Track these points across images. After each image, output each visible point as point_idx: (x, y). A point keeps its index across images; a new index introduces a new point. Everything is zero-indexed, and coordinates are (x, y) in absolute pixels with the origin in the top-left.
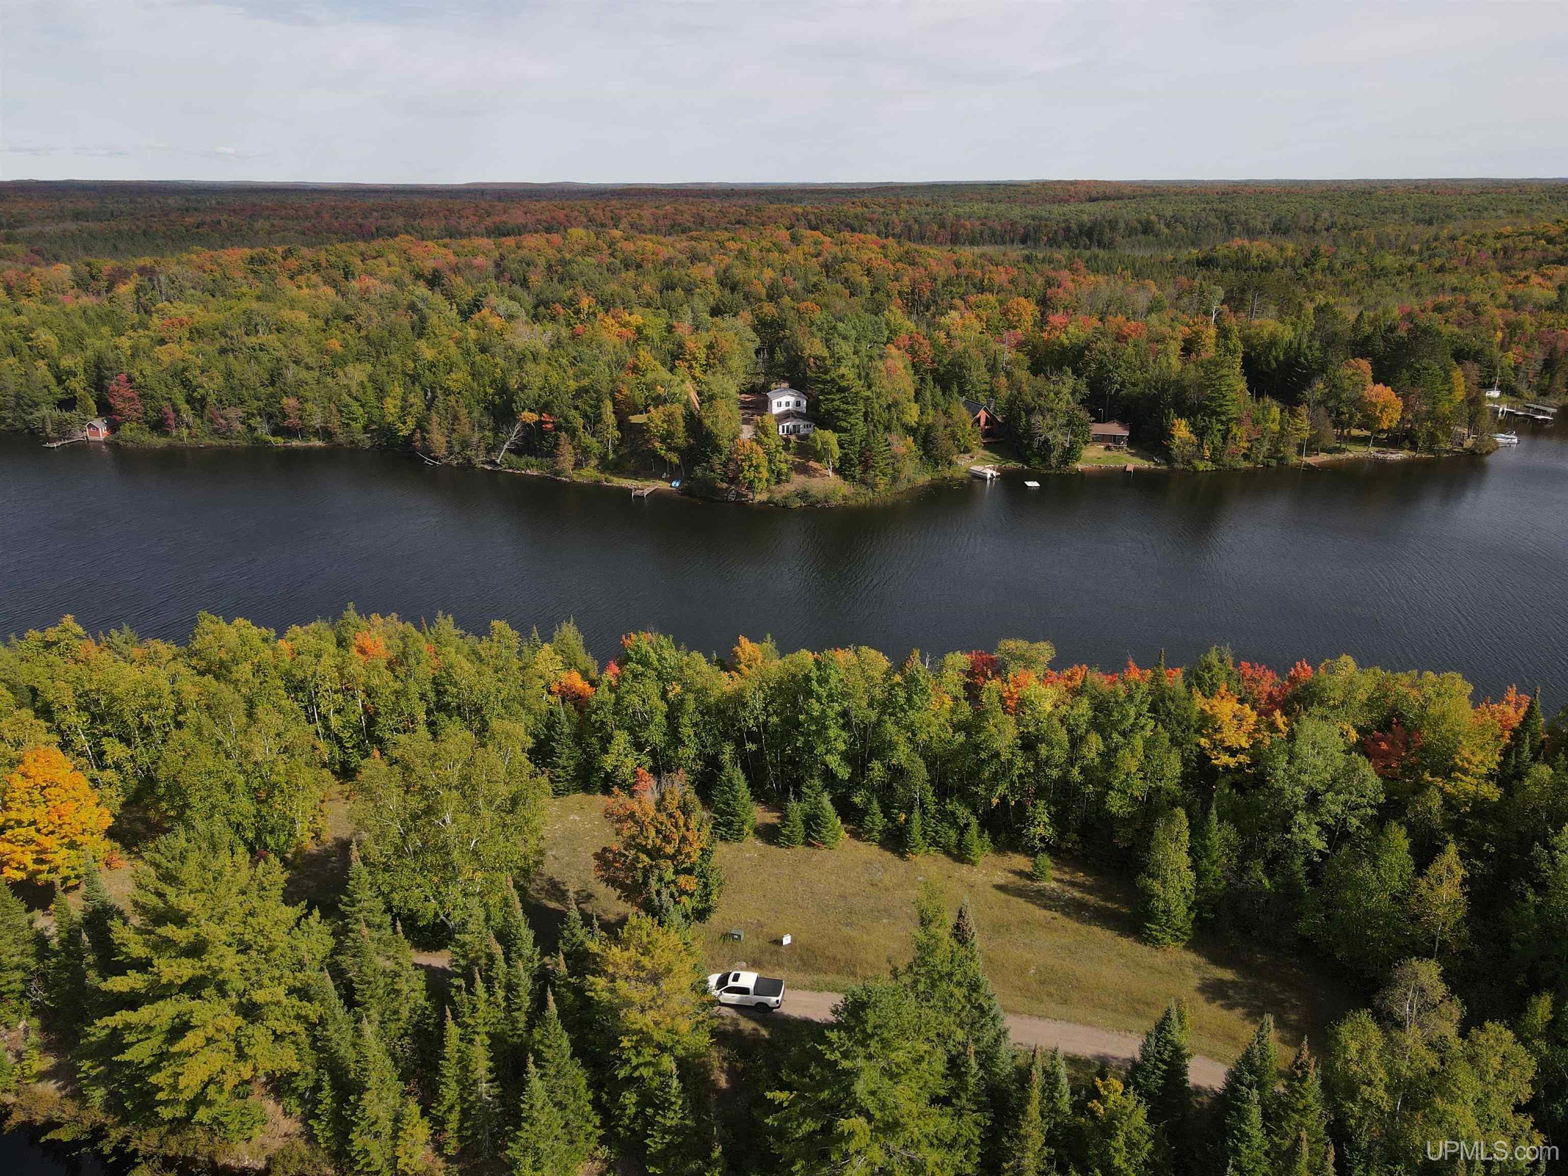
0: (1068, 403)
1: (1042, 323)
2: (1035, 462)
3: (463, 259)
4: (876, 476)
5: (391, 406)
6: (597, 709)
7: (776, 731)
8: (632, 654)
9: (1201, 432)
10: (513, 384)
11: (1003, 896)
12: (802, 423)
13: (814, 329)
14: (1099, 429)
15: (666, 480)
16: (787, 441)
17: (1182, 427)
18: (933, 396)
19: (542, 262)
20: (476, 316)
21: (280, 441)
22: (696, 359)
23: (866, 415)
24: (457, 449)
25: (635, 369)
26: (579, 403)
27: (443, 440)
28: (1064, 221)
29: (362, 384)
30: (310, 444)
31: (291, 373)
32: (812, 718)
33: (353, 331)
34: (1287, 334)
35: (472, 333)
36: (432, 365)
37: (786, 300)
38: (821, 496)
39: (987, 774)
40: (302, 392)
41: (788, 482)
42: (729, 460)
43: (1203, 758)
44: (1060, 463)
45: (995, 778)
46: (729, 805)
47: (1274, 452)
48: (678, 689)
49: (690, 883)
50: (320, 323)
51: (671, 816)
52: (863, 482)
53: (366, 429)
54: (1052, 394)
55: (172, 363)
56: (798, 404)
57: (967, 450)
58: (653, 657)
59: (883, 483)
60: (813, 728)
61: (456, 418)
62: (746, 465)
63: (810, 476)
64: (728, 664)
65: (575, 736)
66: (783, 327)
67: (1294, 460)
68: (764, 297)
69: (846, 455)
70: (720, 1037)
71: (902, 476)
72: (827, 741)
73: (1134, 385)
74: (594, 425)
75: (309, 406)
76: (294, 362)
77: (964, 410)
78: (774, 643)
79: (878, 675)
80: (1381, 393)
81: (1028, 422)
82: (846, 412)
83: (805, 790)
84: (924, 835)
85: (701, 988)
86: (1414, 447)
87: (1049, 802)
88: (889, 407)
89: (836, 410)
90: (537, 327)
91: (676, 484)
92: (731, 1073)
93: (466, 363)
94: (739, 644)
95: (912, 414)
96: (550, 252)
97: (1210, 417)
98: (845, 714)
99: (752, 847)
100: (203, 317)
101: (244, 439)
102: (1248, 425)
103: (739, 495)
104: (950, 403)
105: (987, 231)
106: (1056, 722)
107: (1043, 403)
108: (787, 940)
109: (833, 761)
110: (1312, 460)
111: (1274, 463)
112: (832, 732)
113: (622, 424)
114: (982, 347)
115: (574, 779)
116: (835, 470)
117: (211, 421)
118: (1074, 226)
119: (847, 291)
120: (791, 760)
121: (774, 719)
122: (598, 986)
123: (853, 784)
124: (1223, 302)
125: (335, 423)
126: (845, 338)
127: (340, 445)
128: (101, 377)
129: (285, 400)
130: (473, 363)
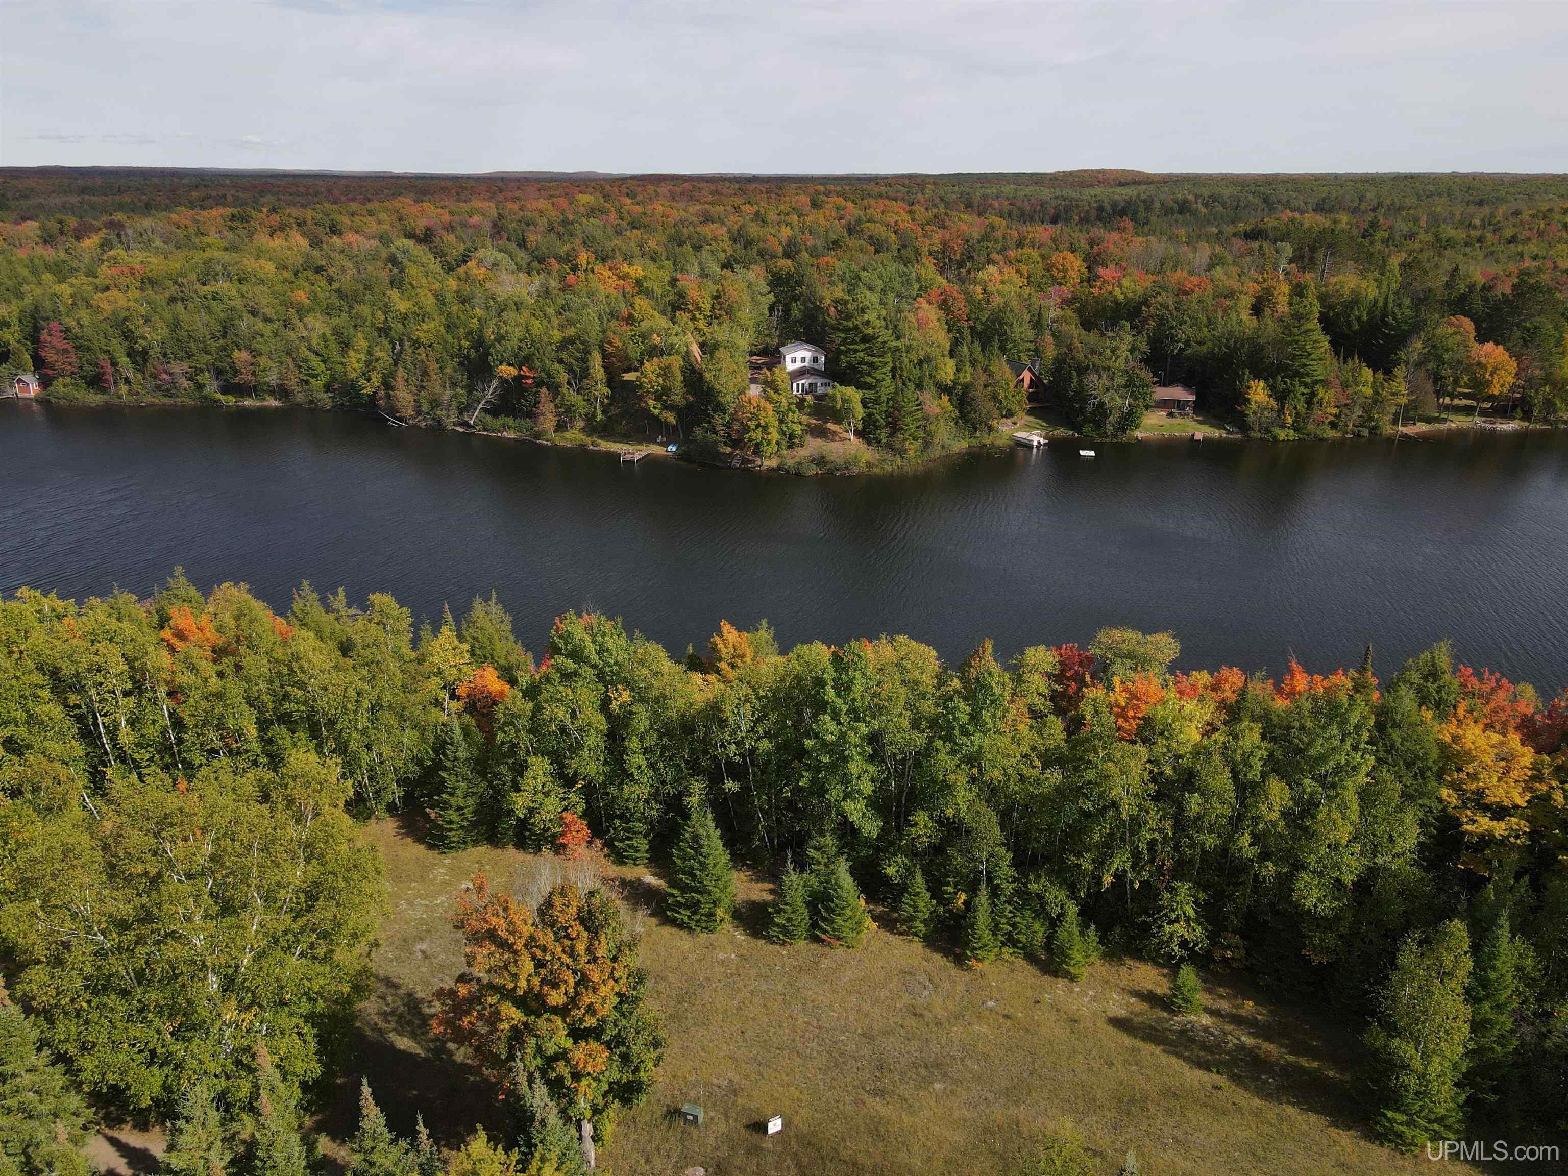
0: (1127, 360)
1: (1090, 279)
2: (1088, 429)
3: (457, 218)
4: (905, 440)
5: (354, 361)
6: (506, 724)
7: (769, 762)
8: (561, 645)
9: (1281, 397)
10: (490, 335)
12: (819, 381)
13: (835, 278)
14: (1162, 393)
15: (661, 444)
16: (803, 400)
17: (1259, 390)
18: (971, 353)
19: (543, 223)
20: (461, 270)
21: (231, 400)
22: (699, 309)
23: (894, 370)
24: (425, 408)
25: (630, 320)
26: (564, 355)
27: (410, 398)
28: (1096, 202)
29: (324, 337)
30: (266, 403)
31: (245, 324)
32: (825, 744)
33: (323, 283)
34: (1370, 291)
35: (453, 284)
36: (404, 318)
37: (805, 255)
38: (840, 462)
39: (1096, 837)
40: (255, 345)
41: (802, 446)
42: (733, 419)
43: (1447, 821)
44: (1117, 430)
45: (1111, 843)
46: (694, 877)
47: (1366, 420)
48: (625, 694)
49: (594, 1059)
50: (287, 274)
51: (563, 934)
52: (890, 447)
53: (328, 388)
54: (1108, 351)
55: (113, 313)
56: (815, 360)
57: (1010, 414)
58: (591, 649)
59: (913, 448)
60: (826, 759)
61: (425, 373)
62: (752, 425)
63: (828, 440)
64: (705, 661)
65: (477, 761)
66: (800, 284)
67: (1388, 430)
68: (781, 254)
69: (870, 415)
71: (936, 441)
72: (846, 780)
73: (1200, 343)
74: (580, 381)
75: (263, 361)
76: (249, 312)
77: (1007, 368)
78: (772, 632)
79: (927, 680)
80: (1491, 353)
81: (1080, 382)
82: (871, 365)
83: (812, 853)
84: (995, 929)
86: (1527, 416)
87: (1199, 885)
88: (920, 362)
89: (860, 363)
90: (526, 279)
91: (672, 448)
93: (442, 313)
94: (720, 634)
95: (947, 370)
96: (554, 213)
97: (1292, 378)
98: (876, 737)
99: (729, 941)
100: (156, 264)
101: (190, 397)
102: (1336, 389)
103: (745, 461)
104: (990, 360)
107: (1097, 361)
108: (775, 1125)
109: (855, 810)
110: (1408, 430)
111: (1365, 433)
112: (854, 768)
113: (613, 380)
114: (1025, 302)
115: (474, 825)
116: (857, 433)
117: (154, 376)
118: (1108, 207)
119: (872, 248)
120: (791, 804)
121: (765, 745)
123: (887, 844)
124: (1290, 262)
125: (292, 383)
126: (870, 289)
127: (299, 405)
128: (37, 328)
129: (236, 354)
130: (449, 314)
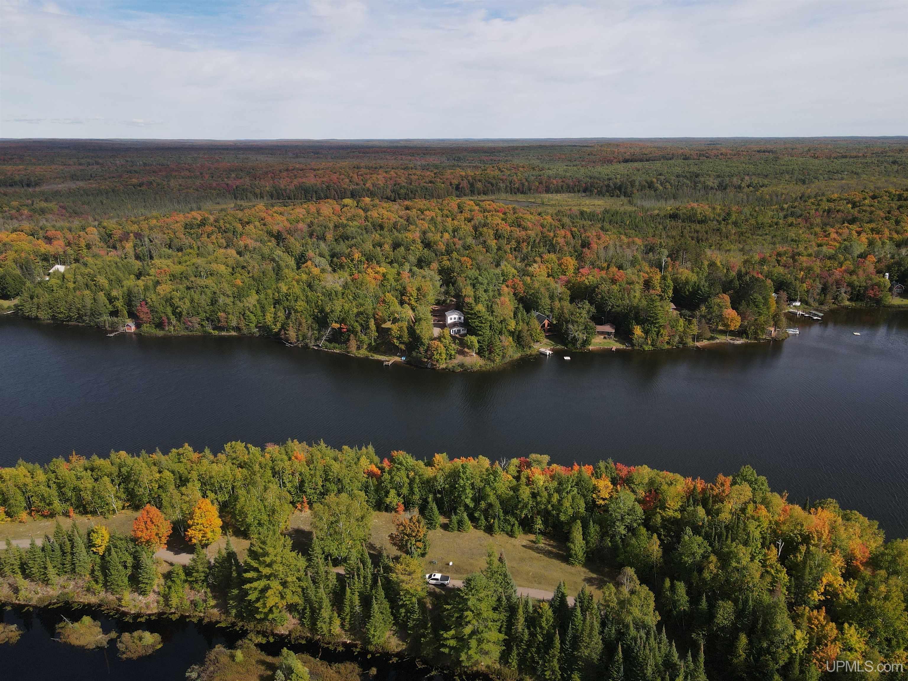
0: (585, 318)
2: (570, 346)
3: (292, 224)
4: (495, 356)
5: (269, 317)
6: (384, 481)
7: (448, 490)
9: (646, 332)
10: (328, 309)
11: (525, 549)
12: (461, 329)
13: (467, 279)
14: (600, 328)
15: (399, 356)
16: (455, 338)
17: (638, 330)
18: (523, 314)
20: (305, 266)
21: (216, 333)
22: (412, 296)
23: (490, 326)
24: (301, 339)
25: (384, 301)
26: (359, 319)
27: (295, 334)
28: (607, 179)
29: (255, 306)
30: (231, 334)
31: (222, 300)
32: (461, 486)
33: (246, 274)
34: (693, 278)
35: (304, 276)
36: (287, 296)
37: (455, 254)
38: (470, 366)
39: (520, 506)
40: (226, 309)
41: (455, 359)
42: (428, 350)
43: (594, 501)
44: (581, 346)
45: (523, 508)
46: (431, 517)
47: (681, 341)
48: (413, 473)
49: (420, 544)
50: (230, 270)
51: (414, 523)
52: (489, 359)
53: (256, 327)
54: (578, 314)
55: (165, 295)
56: (460, 318)
57: (538, 341)
58: (404, 462)
59: (498, 359)
60: (461, 489)
61: (300, 324)
62: (435, 353)
63: (465, 356)
64: (430, 464)
65: (376, 491)
66: (453, 273)
67: (691, 344)
68: (444, 252)
69: (481, 346)
70: (431, 594)
71: (507, 355)
72: (466, 494)
73: (618, 306)
74: (366, 330)
75: (230, 316)
76: (222, 294)
78: (447, 455)
79: (485, 469)
80: (730, 313)
81: (566, 327)
82: (481, 327)
83: (458, 511)
84: (499, 527)
85: (423, 577)
86: (747, 338)
87: (541, 516)
88: (501, 322)
89: (477, 326)
90: (336, 275)
91: (403, 358)
92: (433, 604)
93: (304, 296)
94: (434, 456)
95: (512, 325)
97: (651, 325)
98: (472, 484)
99: (439, 531)
100: (174, 267)
101: (200, 332)
102: (669, 328)
103: (432, 365)
104: (530, 318)
105: (565, 185)
106: (544, 489)
107: (573, 318)
108: (451, 564)
109: (468, 501)
110: (698, 344)
111: (681, 346)
112: (467, 491)
113: (379, 329)
114: (547, 286)
115: (375, 506)
116: (476, 353)
117: (184, 323)
118: (612, 183)
119: (485, 250)
120: (453, 500)
121: (447, 486)
122: (393, 576)
123: (475, 509)
124: (669, 256)
125: (242, 324)
127: (245, 335)
128: (130, 301)
129: (219, 314)
130: (307, 296)
